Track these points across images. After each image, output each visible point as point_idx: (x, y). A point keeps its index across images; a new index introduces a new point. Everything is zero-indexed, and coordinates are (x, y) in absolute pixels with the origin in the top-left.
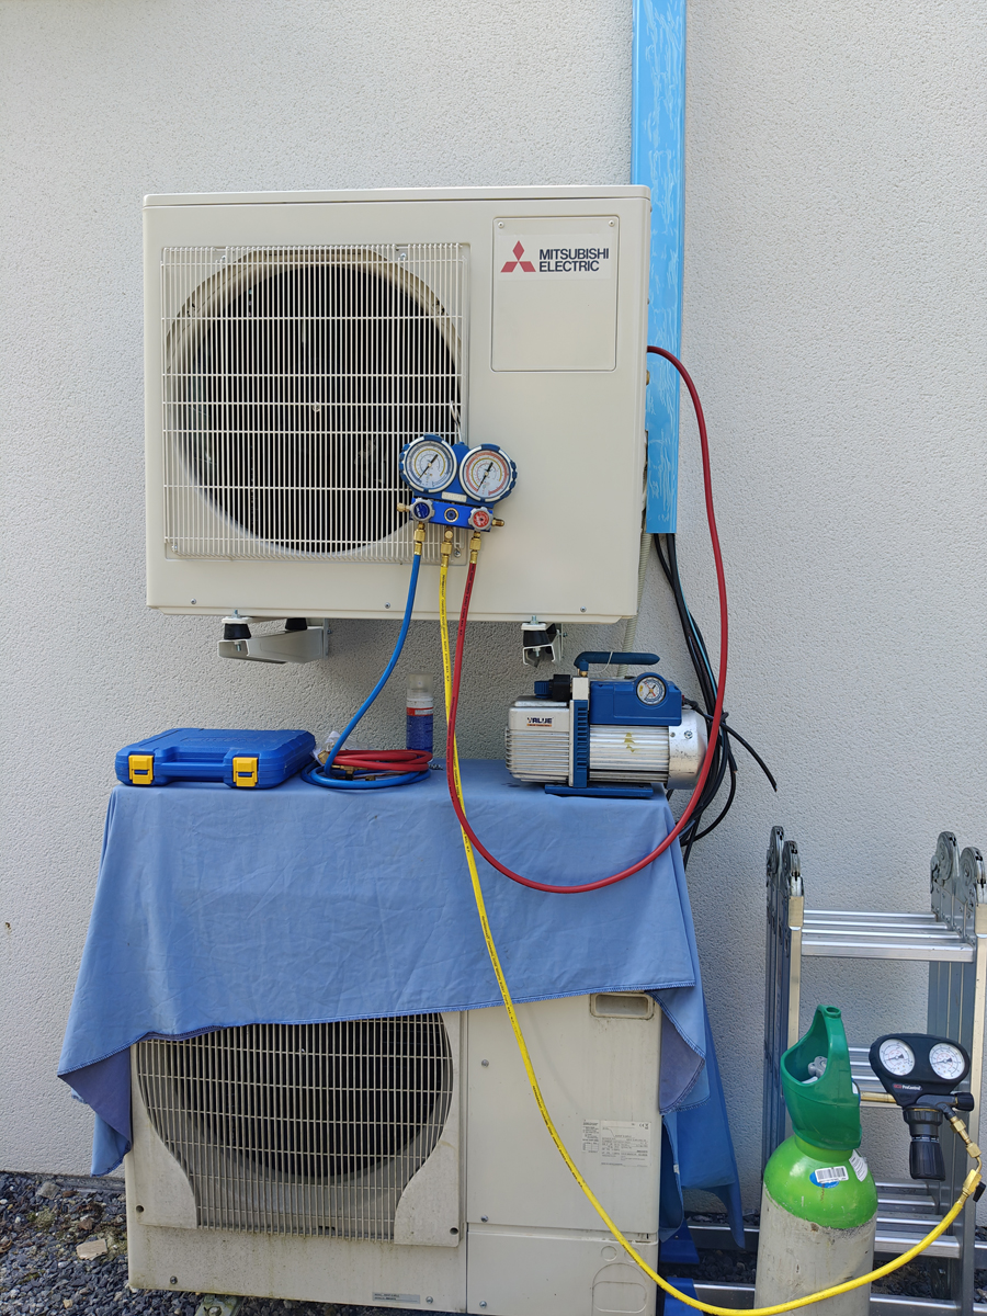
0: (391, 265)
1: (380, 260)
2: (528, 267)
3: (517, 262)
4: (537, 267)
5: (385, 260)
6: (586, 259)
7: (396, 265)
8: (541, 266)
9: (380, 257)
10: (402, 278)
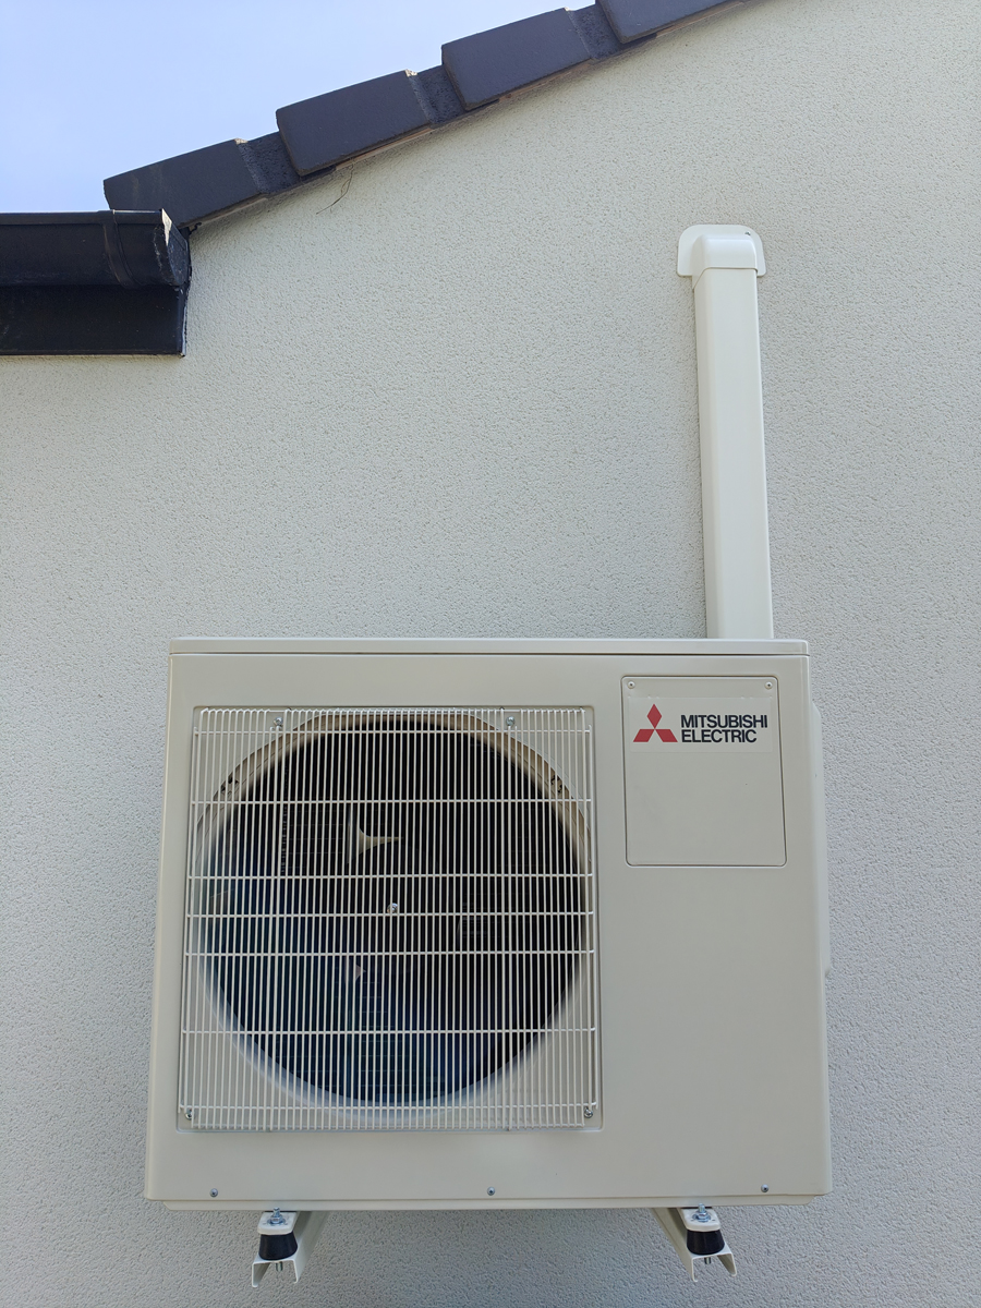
0: (499, 735)
1: (485, 728)
2: (667, 736)
3: (653, 729)
4: (678, 736)
5: (492, 728)
6: (740, 728)
7: (506, 735)
8: (684, 736)
9: (485, 724)
10: (513, 751)
